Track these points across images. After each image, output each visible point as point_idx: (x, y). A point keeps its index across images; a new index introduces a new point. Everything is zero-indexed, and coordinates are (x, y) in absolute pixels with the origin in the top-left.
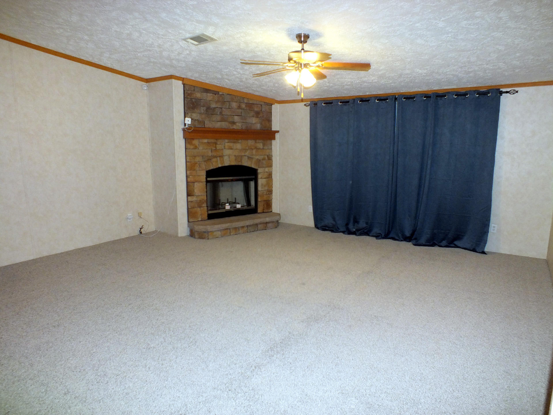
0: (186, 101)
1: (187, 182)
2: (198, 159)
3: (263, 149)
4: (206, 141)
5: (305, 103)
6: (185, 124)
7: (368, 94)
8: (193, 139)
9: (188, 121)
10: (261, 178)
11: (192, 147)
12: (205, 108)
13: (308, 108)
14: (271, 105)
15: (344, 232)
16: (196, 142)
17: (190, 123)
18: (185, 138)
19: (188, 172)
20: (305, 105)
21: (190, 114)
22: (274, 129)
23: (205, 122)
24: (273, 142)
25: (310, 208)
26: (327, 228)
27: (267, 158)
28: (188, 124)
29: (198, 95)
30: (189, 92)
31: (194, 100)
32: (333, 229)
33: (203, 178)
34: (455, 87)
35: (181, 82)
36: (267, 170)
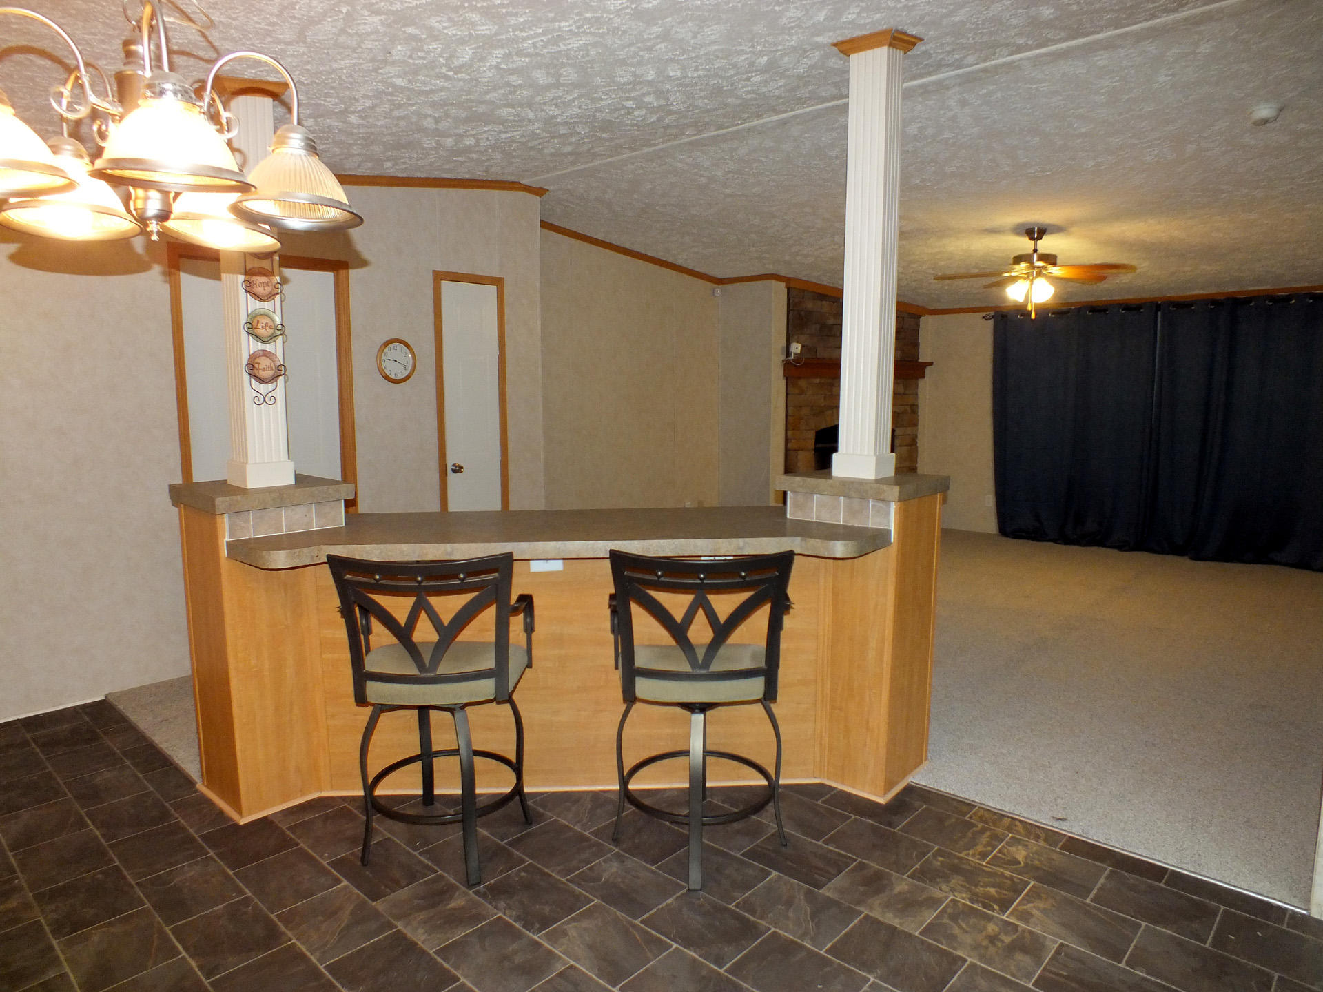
0: (790, 315)
1: (787, 450)
2: (805, 411)
3: (904, 394)
4: (817, 381)
5: (984, 314)
6: (788, 353)
7: (1104, 299)
8: (799, 378)
9: (796, 348)
10: (900, 446)
11: (797, 391)
12: (818, 326)
13: (991, 322)
14: (919, 317)
15: (1055, 541)
16: (803, 383)
17: (798, 351)
18: (787, 377)
19: (790, 433)
20: (984, 317)
21: (796, 337)
22: (922, 358)
23: (818, 349)
24: (921, 383)
25: (990, 501)
26: (1024, 534)
27: (909, 411)
28: (795, 354)
29: (809, 305)
30: (797, 300)
31: (803, 313)
32: (1036, 534)
33: (811, 444)
34: (1268, 287)
35: (783, 284)
36: (909, 431)
